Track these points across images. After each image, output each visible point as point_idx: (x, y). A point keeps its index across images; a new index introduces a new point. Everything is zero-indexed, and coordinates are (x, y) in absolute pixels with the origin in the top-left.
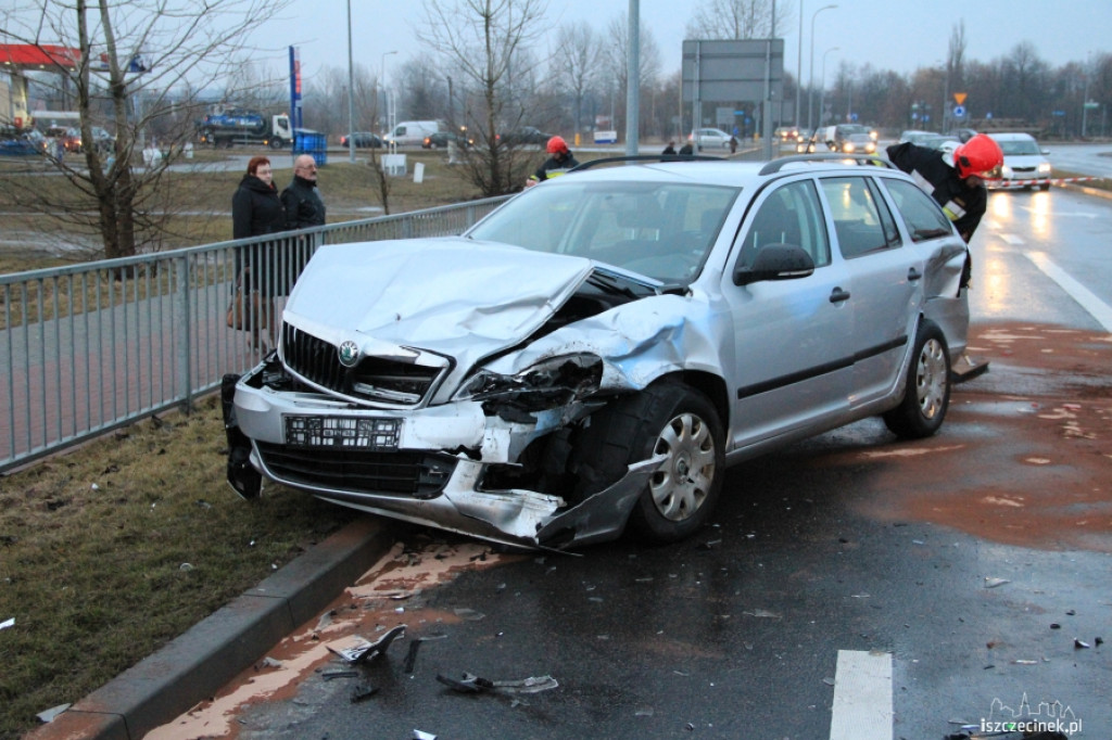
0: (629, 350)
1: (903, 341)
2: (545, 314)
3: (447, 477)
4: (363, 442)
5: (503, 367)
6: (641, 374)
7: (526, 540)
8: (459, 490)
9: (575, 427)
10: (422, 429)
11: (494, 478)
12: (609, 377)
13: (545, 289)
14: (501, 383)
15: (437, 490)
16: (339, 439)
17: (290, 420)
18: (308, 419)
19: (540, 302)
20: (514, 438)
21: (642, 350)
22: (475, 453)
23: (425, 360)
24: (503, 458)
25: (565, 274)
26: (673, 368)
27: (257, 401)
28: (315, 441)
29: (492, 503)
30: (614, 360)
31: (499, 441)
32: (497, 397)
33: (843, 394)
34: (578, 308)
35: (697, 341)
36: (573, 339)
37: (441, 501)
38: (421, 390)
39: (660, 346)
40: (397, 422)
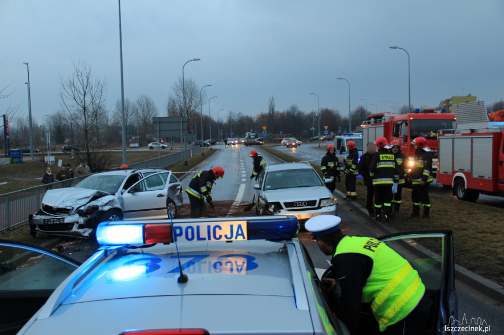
0: (104, 204)
2: (89, 199)
3: (73, 227)
4: (58, 222)
5: (82, 208)
6: (106, 208)
7: (87, 237)
8: (75, 229)
9: (95, 218)
10: (68, 219)
11: (81, 226)
12: (100, 208)
13: (89, 195)
14: (82, 211)
15: (71, 229)
16: (53, 222)
17: (44, 220)
18: (48, 219)
19: (88, 197)
20: (84, 220)
21: (106, 204)
22: (77, 223)
23: (68, 208)
24: (82, 223)
25: (91, 192)
26: (112, 207)
27: (38, 217)
28: (49, 223)
29: (81, 231)
30: (101, 206)
31: (82, 220)
32: (80, 213)
34: (95, 198)
35: (116, 203)
36: (94, 203)
37: (72, 231)
38: (68, 213)
39: (109, 204)
40: (64, 219)
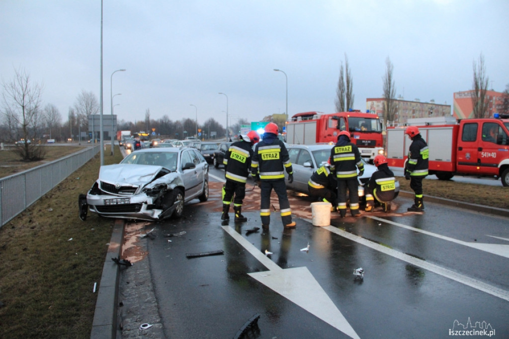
0: (170, 182)
1: (202, 182)
2: (154, 177)
3: (141, 208)
4: (123, 203)
5: (148, 187)
6: (173, 186)
7: (156, 219)
8: (143, 210)
10: (134, 199)
11: (150, 207)
12: (168, 187)
13: (153, 172)
14: (149, 190)
15: (139, 210)
16: (117, 203)
17: (105, 200)
18: (109, 200)
19: (152, 174)
20: (153, 200)
21: (172, 182)
22: (146, 203)
23: (134, 186)
24: (151, 203)
25: (156, 169)
26: (177, 185)
27: (96, 197)
28: (112, 204)
29: (149, 212)
30: (168, 184)
31: (150, 201)
32: (149, 192)
33: (196, 191)
34: (160, 175)
35: (180, 180)
36: (160, 181)
37: (140, 212)
38: (134, 192)
39: (175, 181)
40: (129, 198)
